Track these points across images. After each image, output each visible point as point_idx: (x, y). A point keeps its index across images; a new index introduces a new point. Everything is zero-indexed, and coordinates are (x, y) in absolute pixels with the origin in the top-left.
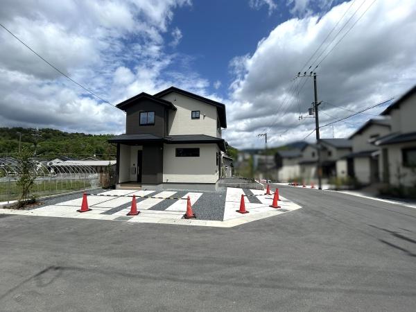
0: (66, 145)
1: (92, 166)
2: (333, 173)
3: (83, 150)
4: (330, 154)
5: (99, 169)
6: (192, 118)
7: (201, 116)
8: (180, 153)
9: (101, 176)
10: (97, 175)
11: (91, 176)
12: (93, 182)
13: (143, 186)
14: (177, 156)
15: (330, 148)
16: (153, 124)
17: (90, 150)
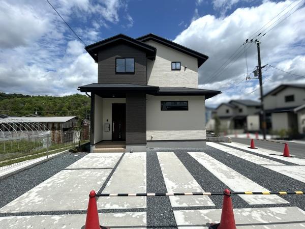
0: (4, 104)
1: (42, 123)
2: (245, 125)
3: (22, 108)
4: (241, 110)
5: (50, 126)
6: (173, 70)
7: (182, 68)
8: (166, 107)
9: (54, 133)
10: (49, 132)
11: (42, 134)
12: (45, 140)
13: (128, 147)
14: (162, 110)
15: (241, 106)
16: (133, 73)
17: (29, 109)
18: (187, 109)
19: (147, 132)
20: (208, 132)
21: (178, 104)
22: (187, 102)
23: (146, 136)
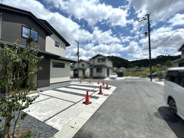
14: (53, 67)
18: (64, 67)
19: (50, 79)
20: (71, 78)
21: (60, 64)
22: (64, 64)
23: (50, 81)
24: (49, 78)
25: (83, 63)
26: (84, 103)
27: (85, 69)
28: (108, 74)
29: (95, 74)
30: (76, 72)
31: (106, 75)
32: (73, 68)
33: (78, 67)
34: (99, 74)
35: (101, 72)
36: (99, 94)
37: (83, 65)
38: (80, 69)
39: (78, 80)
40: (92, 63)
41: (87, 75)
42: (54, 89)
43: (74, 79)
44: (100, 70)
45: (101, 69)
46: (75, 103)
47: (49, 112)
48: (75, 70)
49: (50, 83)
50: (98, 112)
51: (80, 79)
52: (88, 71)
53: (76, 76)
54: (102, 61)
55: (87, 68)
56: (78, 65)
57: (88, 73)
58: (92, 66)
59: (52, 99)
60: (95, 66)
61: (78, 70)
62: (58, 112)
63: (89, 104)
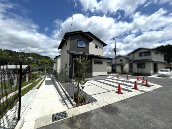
16: (84, 48)
18: (102, 64)
20: (108, 73)
22: (102, 61)
23: (92, 74)
24: (91, 72)
25: (121, 58)
26: (116, 92)
27: (123, 65)
28: (156, 71)
29: (135, 70)
30: (114, 68)
31: (152, 72)
32: (111, 64)
33: (116, 63)
34: (140, 70)
35: (144, 67)
36: (133, 89)
37: (121, 61)
38: (118, 65)
39: (116, 75)
40: (131, 57)
41: (126, 71)
42: (95, 80)
43: (112, 74)
44: (142, 66)
45: (144, 64)
46: (110, 91)
47: (93, 92)
48: (113, 66)
49: (93, 75)
50: (127, 100)
51: (117, 74)
52: (127, 67)
53: (114, 71)
54: (145, 55)
55: (126, 63)
56: (116, 61)
57: (127, 68)
58: (132, 62)
59: (94, 86)
60: (135, 61)
61: (116, 65)
62: (98, 93)
63: (120, 93)
